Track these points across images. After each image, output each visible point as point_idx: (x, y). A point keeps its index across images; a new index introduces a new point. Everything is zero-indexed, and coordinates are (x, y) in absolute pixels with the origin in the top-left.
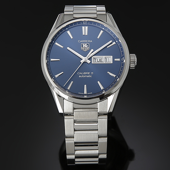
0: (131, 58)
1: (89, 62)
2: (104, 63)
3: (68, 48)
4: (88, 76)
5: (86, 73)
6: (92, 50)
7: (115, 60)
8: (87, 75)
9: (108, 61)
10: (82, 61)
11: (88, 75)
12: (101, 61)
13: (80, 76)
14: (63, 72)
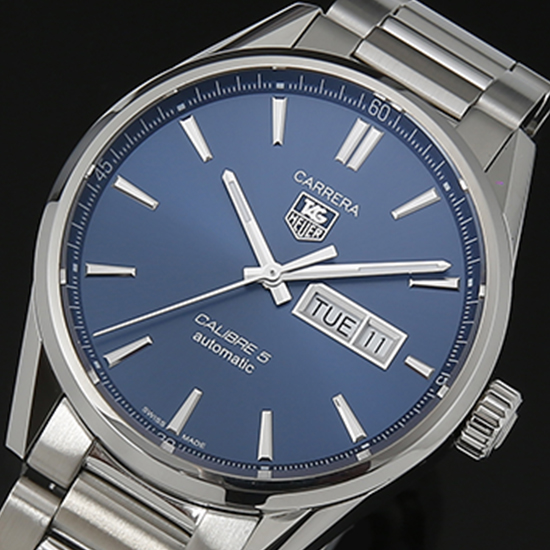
0: (487, 399)
1: (282, 294)
2: (349, 345)
3: (229, 177)
4: (235, 360)
5: (236, 340)
6: (330, 252)
7: (410, 361)
8: (237, 350)
9: (373, 346)
10: (251, 274)
11: (242, 355)
12: (343, 328)
13: (198, 337)
14: (132, 271)
